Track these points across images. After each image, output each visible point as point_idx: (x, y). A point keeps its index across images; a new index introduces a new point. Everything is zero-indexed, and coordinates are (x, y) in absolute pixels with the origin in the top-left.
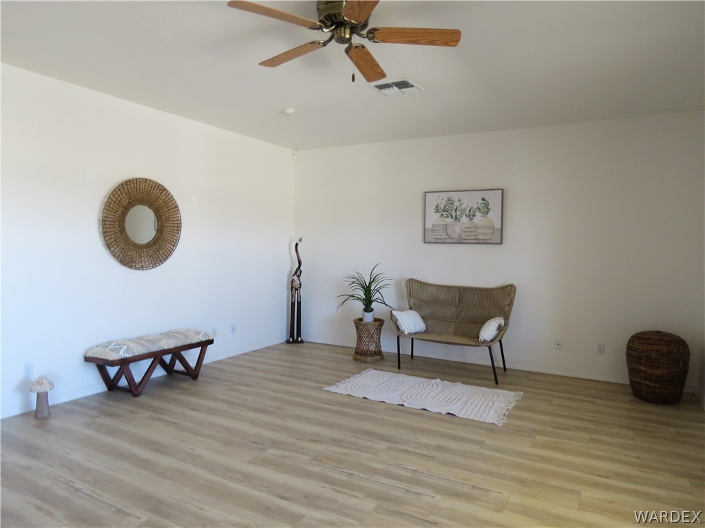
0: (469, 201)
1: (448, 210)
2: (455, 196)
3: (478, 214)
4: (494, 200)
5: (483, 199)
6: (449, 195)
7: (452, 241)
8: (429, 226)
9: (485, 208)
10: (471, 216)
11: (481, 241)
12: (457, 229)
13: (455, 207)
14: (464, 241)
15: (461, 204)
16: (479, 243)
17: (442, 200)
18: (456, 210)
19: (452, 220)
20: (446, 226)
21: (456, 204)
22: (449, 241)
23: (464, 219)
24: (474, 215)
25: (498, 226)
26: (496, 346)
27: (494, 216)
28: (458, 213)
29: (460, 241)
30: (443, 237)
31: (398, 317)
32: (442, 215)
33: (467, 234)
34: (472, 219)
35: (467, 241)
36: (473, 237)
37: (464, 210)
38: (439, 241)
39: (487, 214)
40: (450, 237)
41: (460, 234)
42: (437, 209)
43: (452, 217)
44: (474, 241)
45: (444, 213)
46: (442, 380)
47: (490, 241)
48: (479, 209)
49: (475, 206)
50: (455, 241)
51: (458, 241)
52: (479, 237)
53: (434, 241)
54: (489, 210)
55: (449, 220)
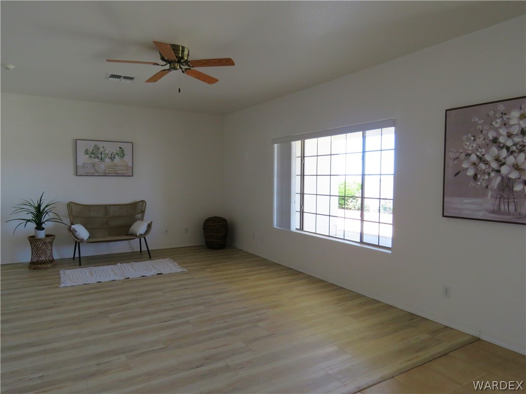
0: (111, 149)
1: (95, 153)
2: (100, 144)
3: (117, 157)
4: (127, 148)
5: (120, 148)
6: (96, 143)
7: (99, 174)
8: (80, 163)
9: (122, 154)
10: (112, 158)
11: (119, 175)
12: (102, 167)
13: (100, 152)
14: (108, 174)
15: (105, 150)
16: (118, 176)
17: (91, 146)
18: (101, 153)
19: (99, 160)
20: (94, 165)
21: (101, 149)
22: (96, 174)
23: (108, 160)
24: (114, 158)
25: (130, 165)
26: (143, 240)
27: (127, 159)
28: (103, 156)
29: (105, 175)
30: (91, 172)
31: (77, 229)
32: (91, 156)
33: (110, 170)
34: (113, 160)
35: (110, 174)
36: (114, 172)
37: (107, 154)
38: (89, 174)
39: (123, 157)
40: (97, 172)
41: (105, 170)
42: (86, 152)
43: (98, 158)
44: (115, 174)
45: (92, 155)
46: (121, 263)
47: (125, 175)
48: (117, 154)
49: (115, 152)
50: (101, 174)
51: (104, 175)
52: (118, 172)
53: (86, 174)
54: (124, 155)
55: (96, 160)
